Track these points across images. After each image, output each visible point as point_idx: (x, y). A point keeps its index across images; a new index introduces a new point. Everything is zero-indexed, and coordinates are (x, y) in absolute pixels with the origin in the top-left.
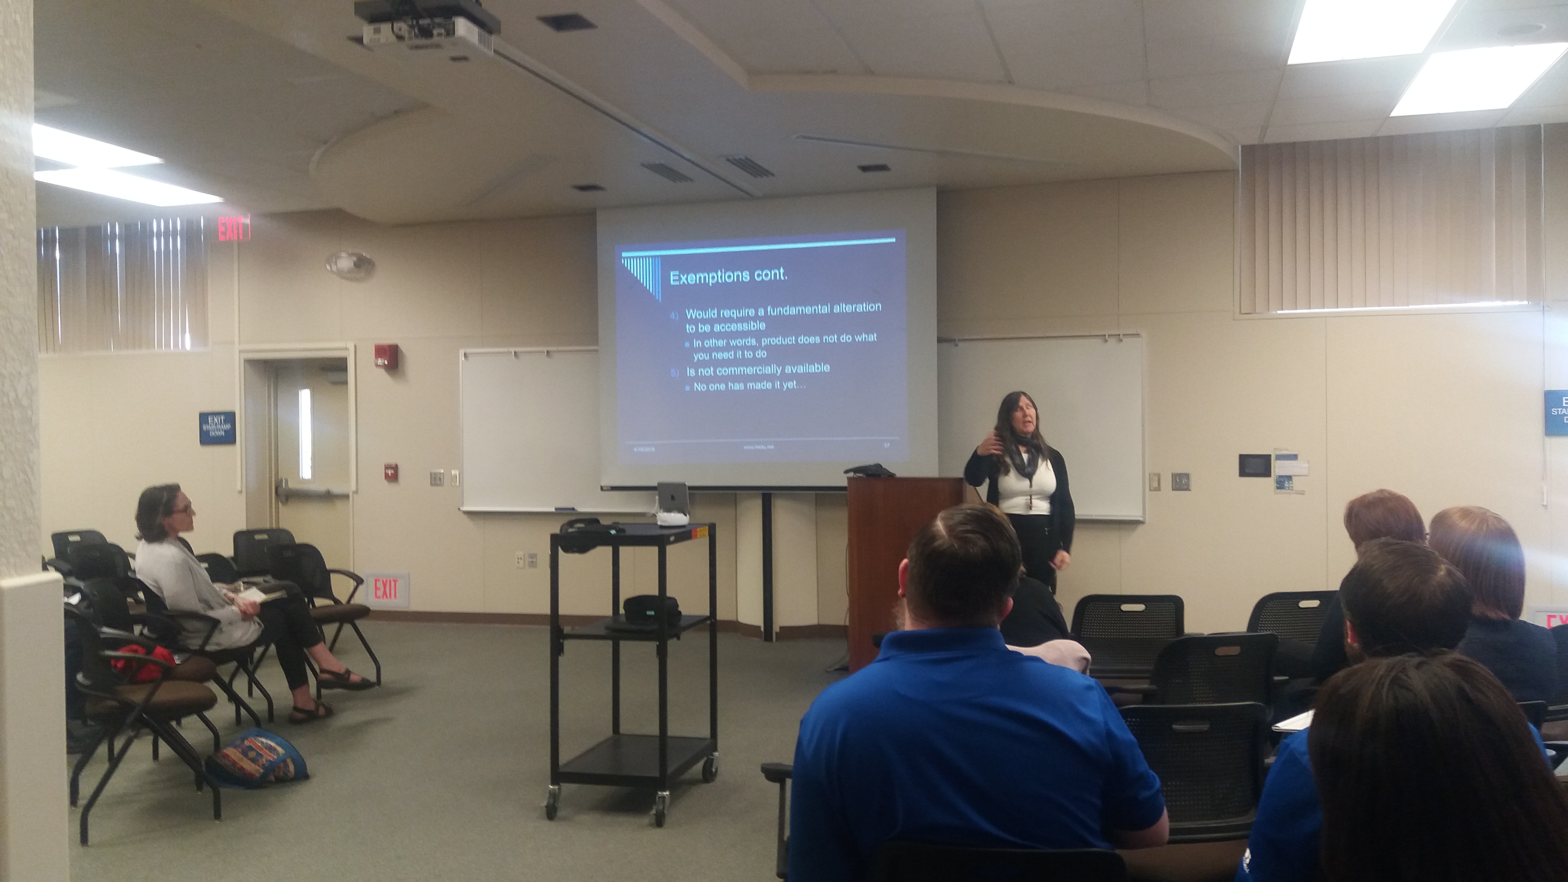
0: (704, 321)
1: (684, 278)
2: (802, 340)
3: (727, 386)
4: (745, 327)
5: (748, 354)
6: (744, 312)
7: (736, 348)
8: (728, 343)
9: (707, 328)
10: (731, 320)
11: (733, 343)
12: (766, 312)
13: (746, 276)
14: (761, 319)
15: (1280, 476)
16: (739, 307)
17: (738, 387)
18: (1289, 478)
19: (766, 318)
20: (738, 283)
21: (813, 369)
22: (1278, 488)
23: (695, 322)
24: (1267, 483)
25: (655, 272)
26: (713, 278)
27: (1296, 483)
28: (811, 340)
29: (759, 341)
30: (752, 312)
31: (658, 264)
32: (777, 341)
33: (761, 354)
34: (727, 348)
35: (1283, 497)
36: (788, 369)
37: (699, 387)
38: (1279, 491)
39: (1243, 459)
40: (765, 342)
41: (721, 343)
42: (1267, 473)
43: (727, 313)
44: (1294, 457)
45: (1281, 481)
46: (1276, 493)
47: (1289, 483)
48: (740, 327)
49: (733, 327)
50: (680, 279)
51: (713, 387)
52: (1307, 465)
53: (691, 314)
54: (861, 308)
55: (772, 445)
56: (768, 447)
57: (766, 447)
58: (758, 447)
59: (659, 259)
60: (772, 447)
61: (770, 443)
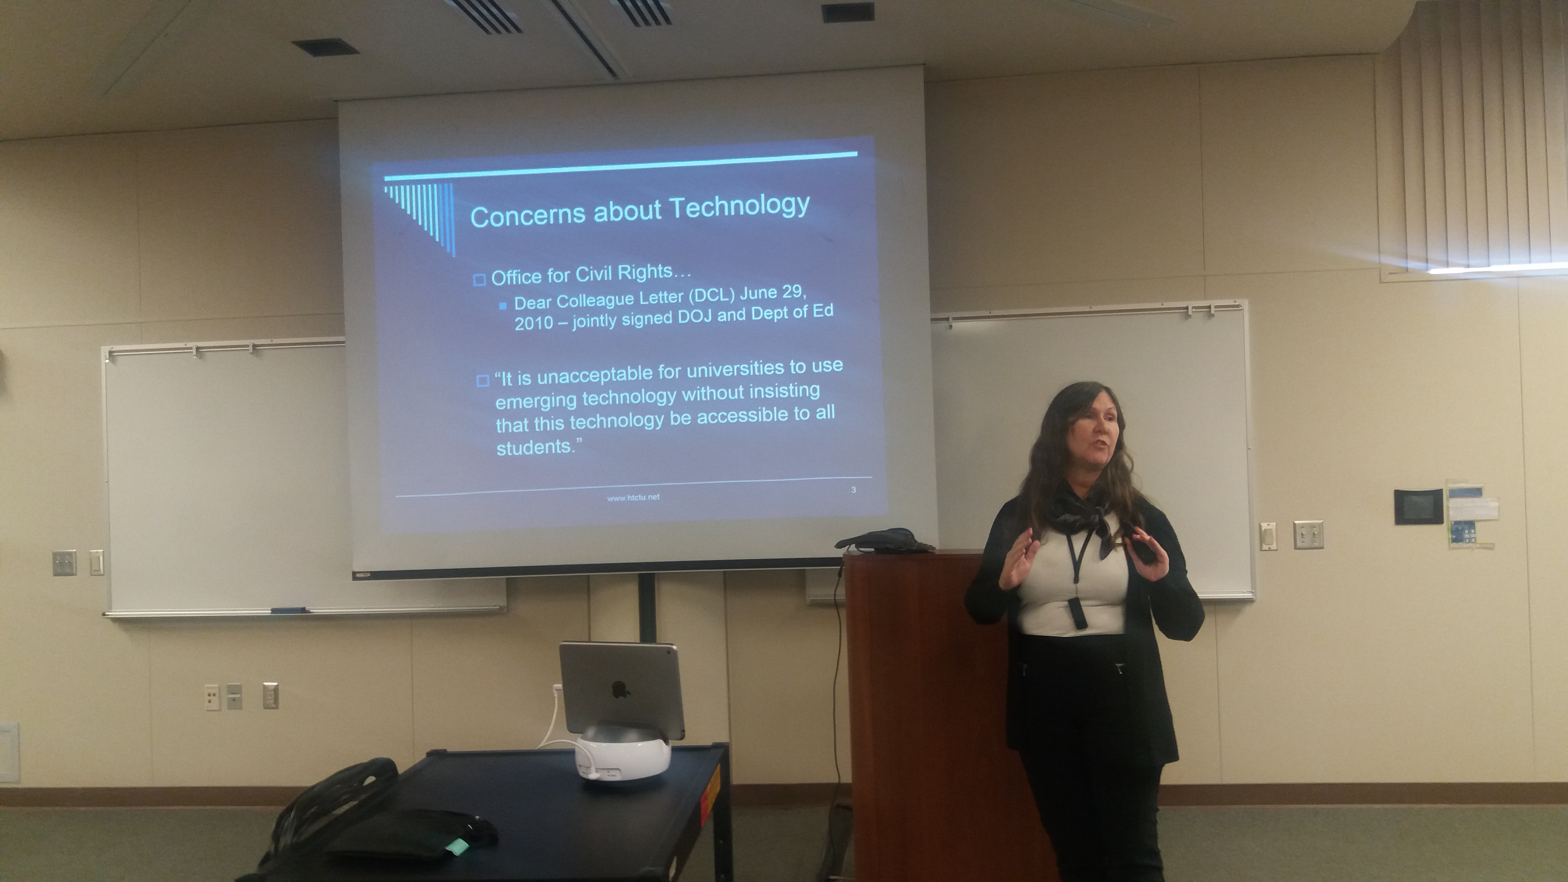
15: (1457, 523)
18: (1471, 524)
22: (1454, 541)
24: (1438, 534)
25: (444, 208)
27: (1481, 533)
31: (449, 194)
35: (1462, 552)
38: (1455, 545)
39: (1401, 497)
42: (1436, 517)
44: (1476, 492)
45: (1457, 530)
46: (1451, 549)
47: (1470, 533)
52: (1496, 504)
55: (657, 495)
56: (650, 497)
57: (647, 497)
58: (633, 498)
59: (451, 185)
60: (657, 498)
61: (653, 491)
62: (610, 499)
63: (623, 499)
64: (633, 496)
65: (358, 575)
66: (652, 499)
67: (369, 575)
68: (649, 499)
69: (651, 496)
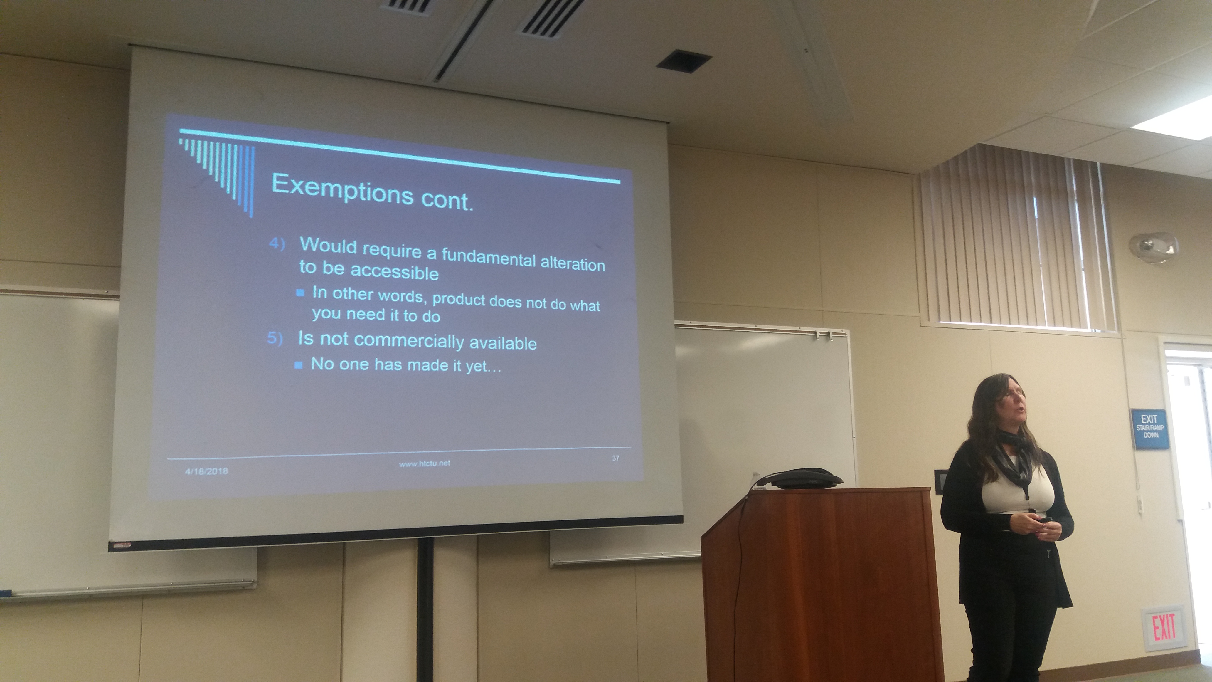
0: (334, 259)
1: (297, 186)
2: (496, 301)
3: (372, 364)
4: (405, 274)
5: (410, 317)
6: (403, 252)
7: (389, 305)
8: (375, 297)
9: (338, 269)
10: (380, 261)
11: (384, 296)
12: (440, 255)
13: (407, 198)
14: (432, 265)
16: (396, 244)
17: (393, 366)
19: (438, 265)
20: (393, 207)
21: (513, 345)
23: (316, 257)
25: (244, 168)
26: (351, 192)
28: (509, 303)
29: (428, 297)
30: (417, 253)
31: (250, 156)
32: (460, 299)
33: (430, 317)
34: (374, 304)
36: (475, 344)
37: (320, 364)
40: (438, 299)
41: (362, 295)
43: (374, 250)
48: (396, 273)
49: (385, 272)
50: (290, 187)
51: (346, 365)
53: (308, 243)
54: (579, 265)
55: (447, 461)
56: (441, 464)
57: (438, 464)
58: (424, 464)
59: (253, 148)
60: (448, 464)
61: (444, 457)
62: (402, 465)
63: (415, 465)
64: (425, 462)
65: (115, 546)
66: (442, 465)
67: (130, 545)
68: (440, 464)
69: (442, 462)
